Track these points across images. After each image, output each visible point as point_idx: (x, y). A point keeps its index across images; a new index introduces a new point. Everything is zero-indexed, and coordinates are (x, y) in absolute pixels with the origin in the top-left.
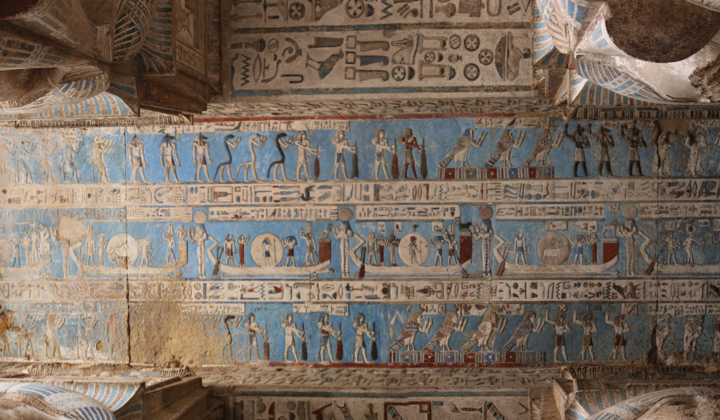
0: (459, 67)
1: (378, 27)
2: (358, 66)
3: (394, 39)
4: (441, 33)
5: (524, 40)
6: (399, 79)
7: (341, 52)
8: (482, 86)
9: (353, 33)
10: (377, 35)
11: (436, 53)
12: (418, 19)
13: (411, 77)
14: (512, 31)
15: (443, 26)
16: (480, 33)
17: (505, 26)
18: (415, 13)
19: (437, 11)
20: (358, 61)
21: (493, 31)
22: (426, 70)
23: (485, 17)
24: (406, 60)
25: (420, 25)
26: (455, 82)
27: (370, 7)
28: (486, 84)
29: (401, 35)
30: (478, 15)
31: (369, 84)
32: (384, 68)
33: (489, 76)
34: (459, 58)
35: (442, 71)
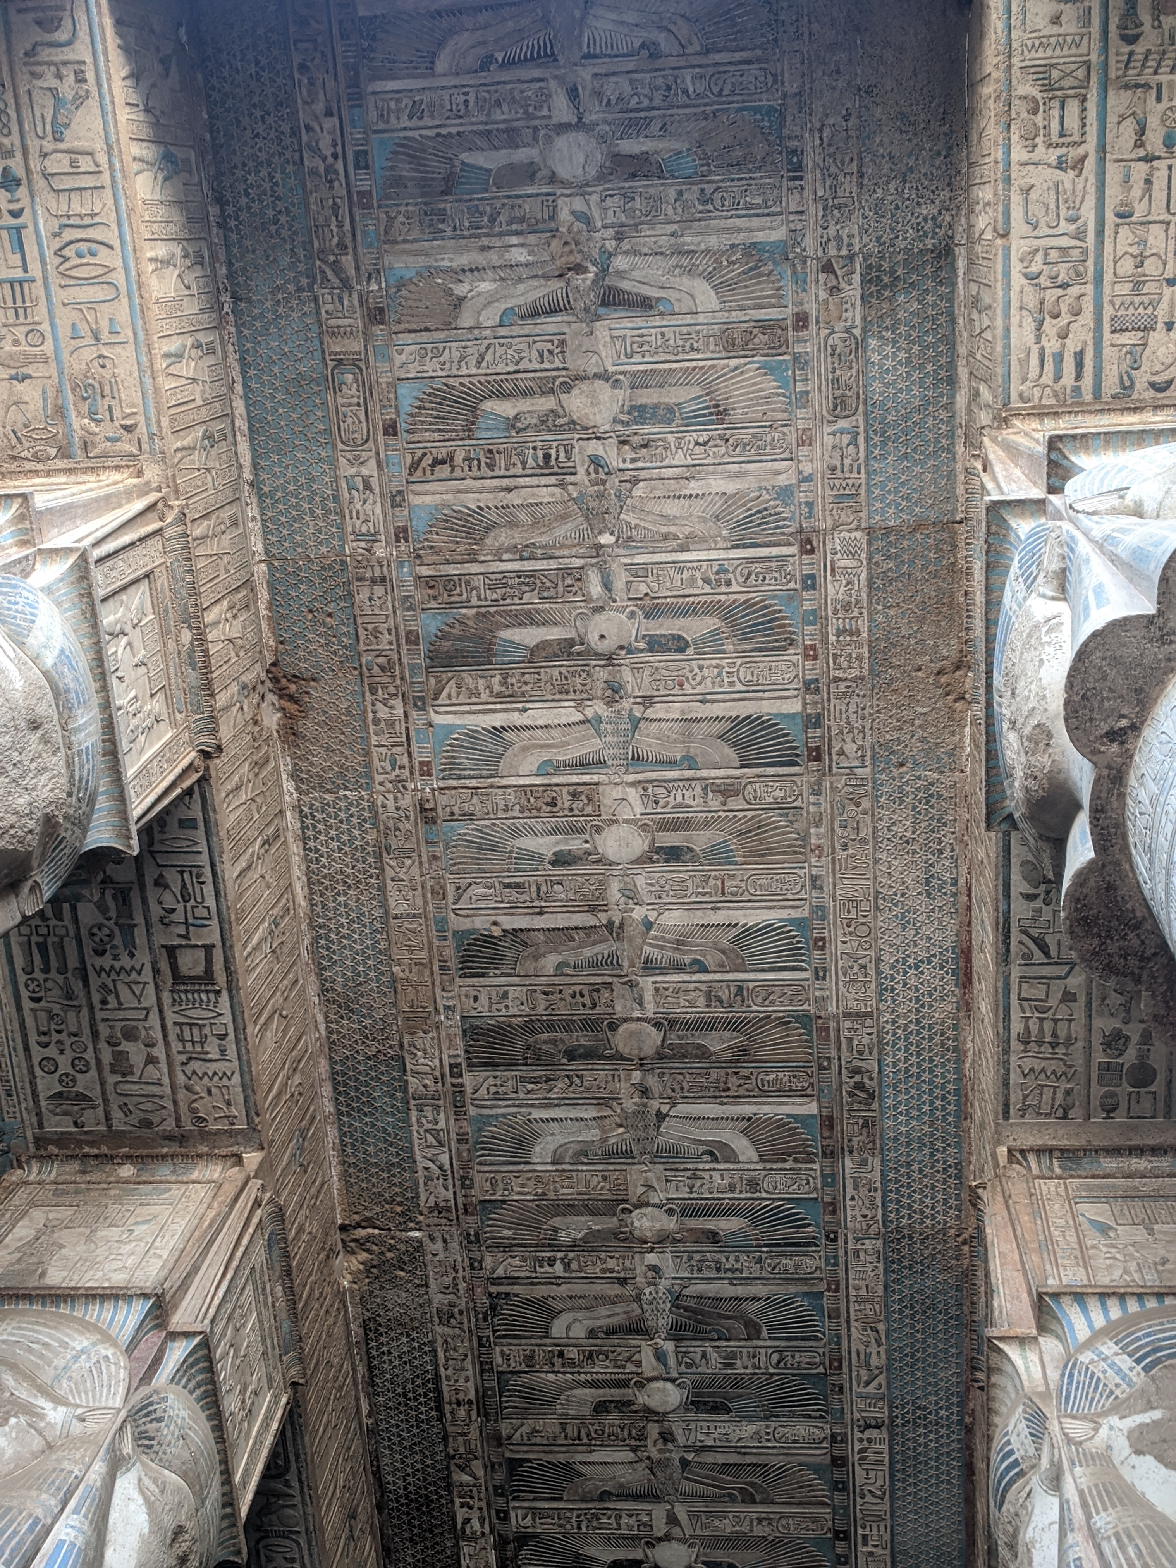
0: (52, 1052)
1: (83, 961)
2: (35, 939)
3: (72, 980)
4: (87, 1031)
5: (93, 1121)
6: (27, 986)
7: (47, 919)
8: (35, 1077)
9: (72, 933)
10: (73, 962)
11: (63, 1027)
12: (98, 1006)
13: (32, 999)
14: (101, 1108)
15: (95, 1034)
16: (93, 1073)
17: (106, 1101)
18: (104, 1002)
19: (111, 1027)
20: (40, 939)
21: (98, 1088)
22: (42, 1015)
23: (111, 1079)
24: (49, 993)
25: (91, 1008)
26: (35, 1049)
27: (104, 952)
28: (38, 1080)
29: (78, 987)
30: (113, 1072)
31: (16, 951)
32: (37, 970)
33: (47, 1085)
34: (62, 1052)
35: (45, 1034)
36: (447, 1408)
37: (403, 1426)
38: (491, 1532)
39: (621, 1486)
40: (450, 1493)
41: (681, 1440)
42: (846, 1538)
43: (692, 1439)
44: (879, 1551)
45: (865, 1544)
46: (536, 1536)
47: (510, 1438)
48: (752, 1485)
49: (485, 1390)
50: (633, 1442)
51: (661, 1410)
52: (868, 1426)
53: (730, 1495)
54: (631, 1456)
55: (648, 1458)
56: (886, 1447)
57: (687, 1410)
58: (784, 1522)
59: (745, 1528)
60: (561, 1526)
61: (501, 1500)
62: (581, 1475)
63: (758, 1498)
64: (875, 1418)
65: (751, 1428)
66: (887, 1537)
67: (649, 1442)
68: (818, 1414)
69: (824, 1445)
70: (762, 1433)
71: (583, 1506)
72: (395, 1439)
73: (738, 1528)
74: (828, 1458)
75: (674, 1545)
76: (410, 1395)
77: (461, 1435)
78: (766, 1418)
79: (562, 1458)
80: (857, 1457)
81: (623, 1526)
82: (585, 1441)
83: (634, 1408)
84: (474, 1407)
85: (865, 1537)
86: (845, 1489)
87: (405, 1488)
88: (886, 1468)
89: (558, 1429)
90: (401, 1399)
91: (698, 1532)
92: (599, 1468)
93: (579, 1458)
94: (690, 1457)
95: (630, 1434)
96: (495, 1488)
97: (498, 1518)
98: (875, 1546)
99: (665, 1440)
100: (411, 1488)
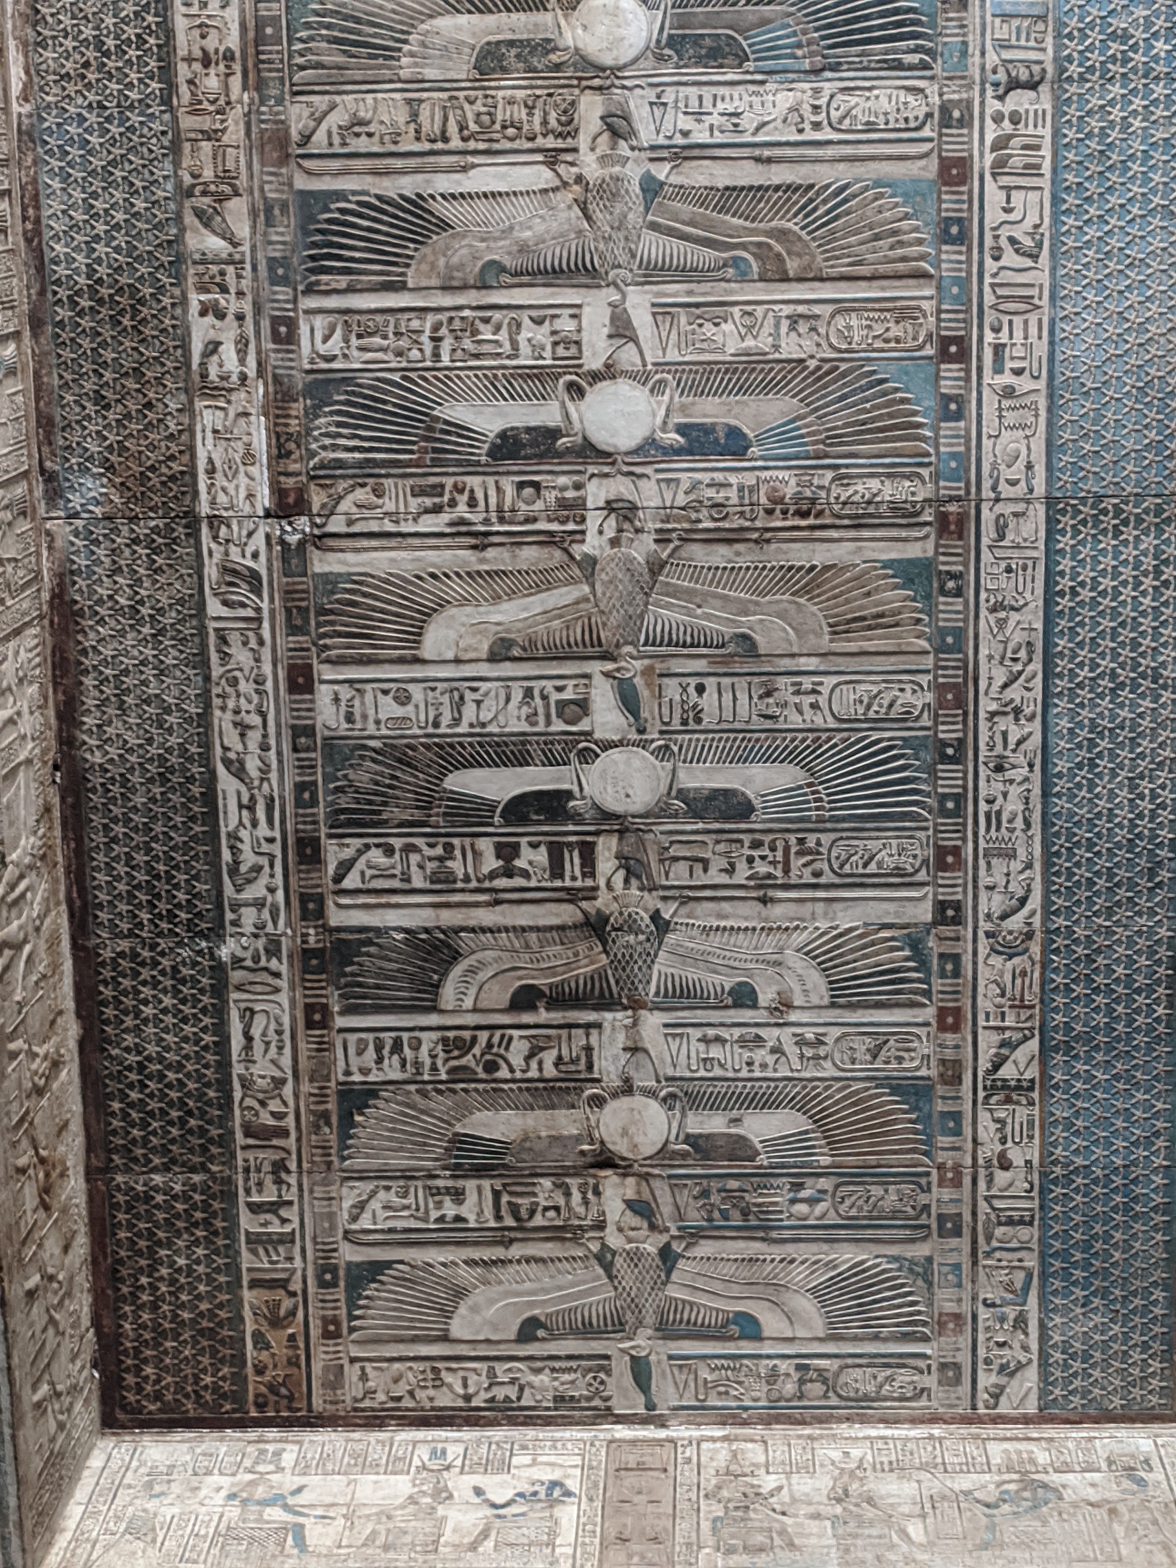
36: (183, 71)
37: (92, 118)
38: (260, 373)
39: (523, 248)
40: (179, 279)
41: (646, 135)
42: (963, 356)
43: (668, 127)
44: (1024, 384)
45: (998, 370)
46: (347, 379)
47: (306, 139)
48: (781, 235)
49: (259, 27)
50: (550, 142)
51: (608, 60)
52: (1014, 84)
53: (735, 259)
54: (543, 176)
55: (579, 179)
56: (1047, 132)
57: (661, 58)
58: (840, 322)
59: (764, 342)
60: (399, 354)
61: (283, 293)
62: (444, 225)
63: (792, 266)
64: (1028, 64)
65: (784, 100)
66: (1041, 349)
67: (583, 141)
68: (914, 58)
69: (926, 132)
70: (806, 110)
71: (447, 300)
72: (75, 152)
73: (750, 343)
74: (933, 164)
75: (623, 387)
76: (110, 43)
77: (210, 135)
78: (816, 72)
79: (408, 185)
80: (989, 158)
81: (525, 348)
82: (456, 143)
83: (554, 58)
84: (237, 67)
85: (998, 349)
86: (962, 239)
87: (91, 272)
88: (1045, 183)
89: (402, 117)
90: (91, 54)
91: (673, 355)
92: (482, 205)
93: (444, 183)
94: (662, 172)
95: (545, 123)
96: (272, 263)
97: (276, 337)
98: (1018, 372)
99: (615, 134)
100: (102, 271)
